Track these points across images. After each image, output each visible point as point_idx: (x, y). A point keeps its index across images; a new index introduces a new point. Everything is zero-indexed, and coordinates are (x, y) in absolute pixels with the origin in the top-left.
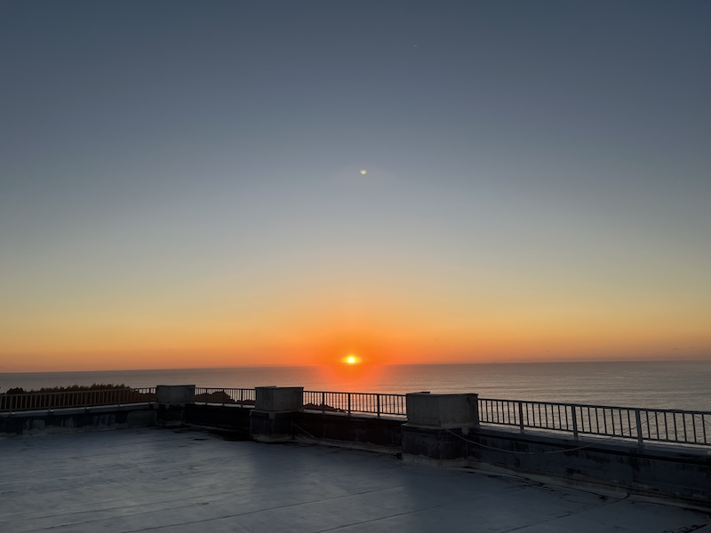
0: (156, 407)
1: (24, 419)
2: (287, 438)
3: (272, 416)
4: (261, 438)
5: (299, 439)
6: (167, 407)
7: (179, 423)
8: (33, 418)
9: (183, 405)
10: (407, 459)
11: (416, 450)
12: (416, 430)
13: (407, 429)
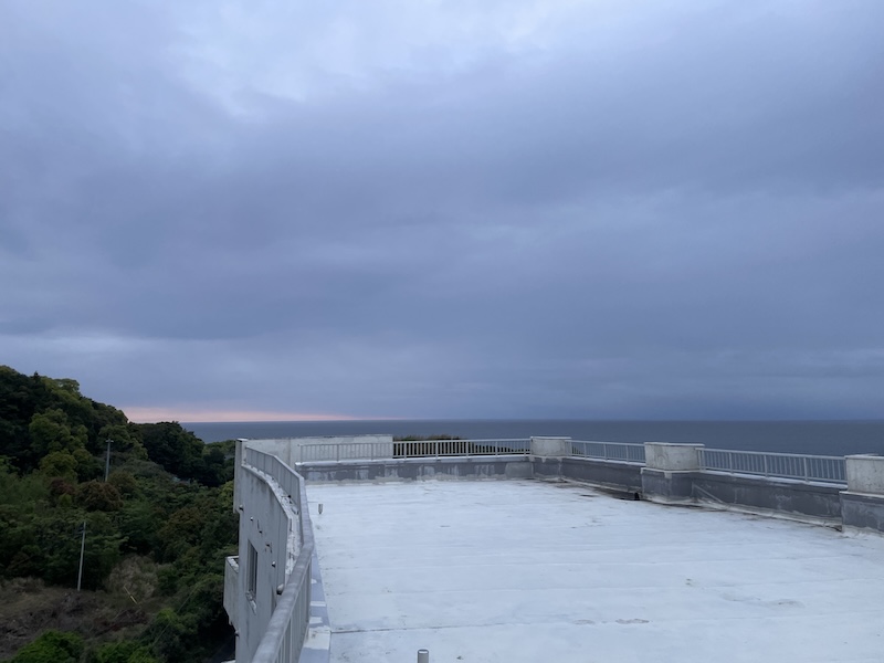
0: (532, 460)
1: (418, 465)
2: (688, 502)
3: (668, 474)
4: (657, 499)
5: (702, 503)
6: (544, 460)
7: (556, 479)
8: (424, 464)
9: (559, 458)
10: (849, 532)
11: (861, 522)
12: (859, 498)
13: (847, 497)
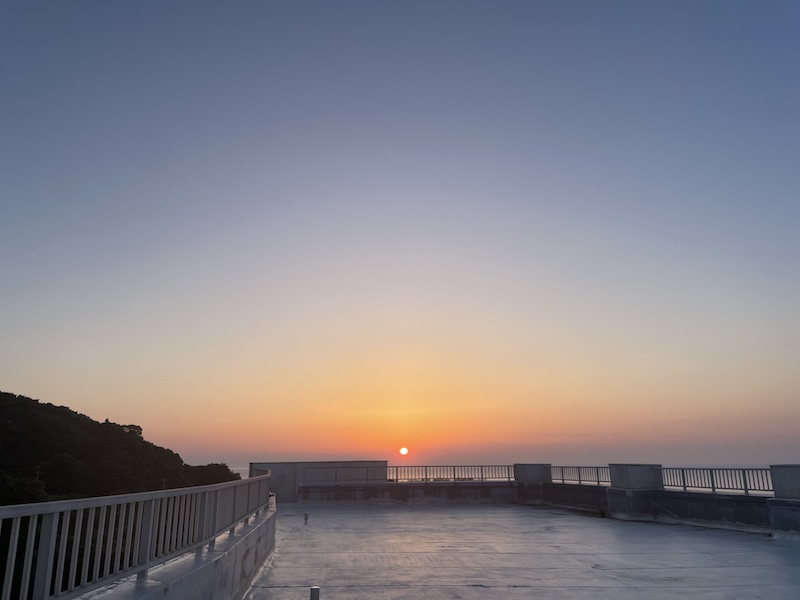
0: (516, 485)
1: (408, 489)
2: (650, 518)
3: (629, 493)
4: (621, 516)
5: (660, 519)
6: (526, 485)
7: (539, 502)
8: (415, 488)
9: (540, 483)
10: (776, 536)
11: (786, 526)
12: (783, 503)
13: (774, 503)
